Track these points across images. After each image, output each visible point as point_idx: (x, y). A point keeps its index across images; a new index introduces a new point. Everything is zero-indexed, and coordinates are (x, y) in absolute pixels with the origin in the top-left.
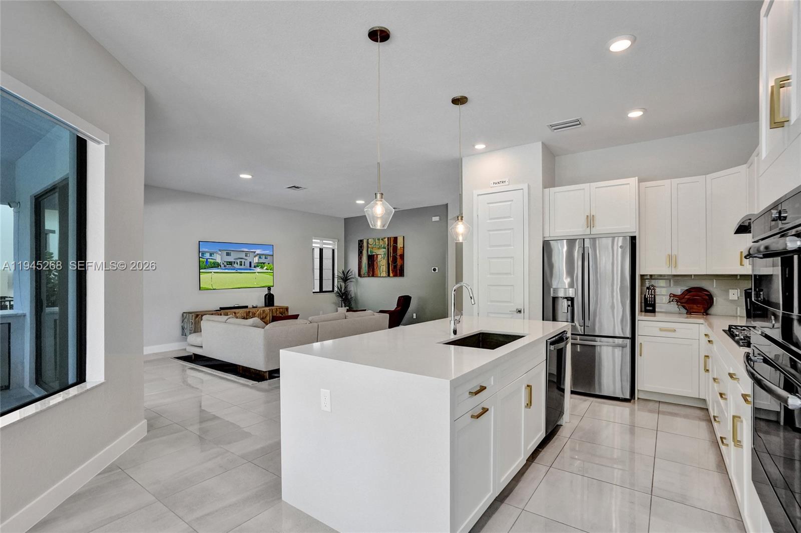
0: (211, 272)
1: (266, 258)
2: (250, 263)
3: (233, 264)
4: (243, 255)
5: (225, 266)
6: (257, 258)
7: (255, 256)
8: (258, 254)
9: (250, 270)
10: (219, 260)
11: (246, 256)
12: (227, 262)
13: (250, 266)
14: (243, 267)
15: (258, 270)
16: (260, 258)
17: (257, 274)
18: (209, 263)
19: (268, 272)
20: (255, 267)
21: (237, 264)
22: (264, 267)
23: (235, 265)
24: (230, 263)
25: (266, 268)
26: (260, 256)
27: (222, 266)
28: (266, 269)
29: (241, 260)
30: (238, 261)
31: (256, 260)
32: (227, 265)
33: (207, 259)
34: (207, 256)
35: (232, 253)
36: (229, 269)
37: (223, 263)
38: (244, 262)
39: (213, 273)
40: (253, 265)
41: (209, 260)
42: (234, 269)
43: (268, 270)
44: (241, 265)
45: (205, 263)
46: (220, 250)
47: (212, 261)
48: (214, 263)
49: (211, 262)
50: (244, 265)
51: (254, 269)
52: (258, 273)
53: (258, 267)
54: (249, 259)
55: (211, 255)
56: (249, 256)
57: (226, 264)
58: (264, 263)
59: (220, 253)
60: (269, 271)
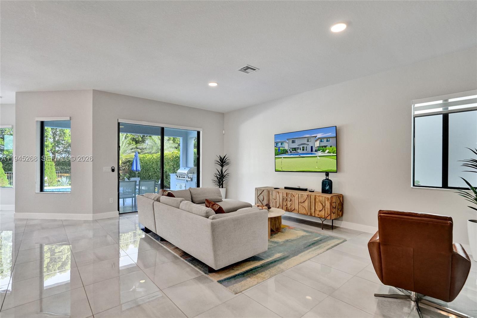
0: (281, 158)
1: (327, 141)
2: (312, 147)
3: (297, 150)
4: (305, 141)
5: (291, 152)
6: (318, 142)
7: (316, 140)
8: (319, 138)
9: (312, 154)
10: (286, 146)
11: (308, 141)
12: (292, 148)
13: (312, 151)
14: (305, 152)
15: (320, 153)
16: (321, 141)
17: (319, 158)
18: (280, 151)
19: (330, 156)
20: (316, 151)
21: (300, 149)
22: (326, 150)
23: (299, 151)
24: (295, 149)
25: (327, 151)
26: (321, 140)
27: (289, 152)
28: (328, 153)
29: (303, 146)
30: (301, 147)
31: (317, 144)
32: (293, 151)
33: (279, 147)
34: (279, 145)
35: (296, 141)
36: (293, 155)
37: (290, 150)
38: (306, 147)
39: (282, 158)
40: (314, 149)
41: (280, 148)
42: (297, 154)
43: (330, 153)
44: (303, 150)
45: (278, 151)
46: (288, 139)
47: (282, 148)
48: (284, 150)
49: (281, 150)
50: (306, 150)
51: (316, 153)
52: (319, 156)
53: (319, 151)
54: (311, 144)
55: (281, 144)
56: (311, 142)
57: (291, 150)
58: (325, 147)
59: (288, 141)
60: (332, 154)
